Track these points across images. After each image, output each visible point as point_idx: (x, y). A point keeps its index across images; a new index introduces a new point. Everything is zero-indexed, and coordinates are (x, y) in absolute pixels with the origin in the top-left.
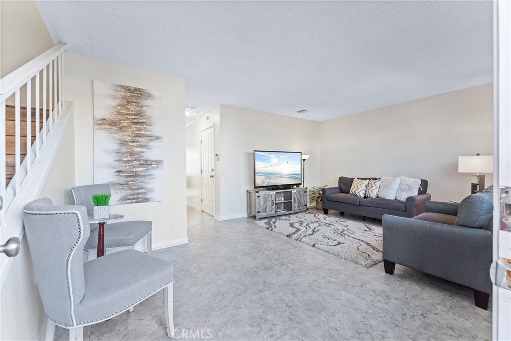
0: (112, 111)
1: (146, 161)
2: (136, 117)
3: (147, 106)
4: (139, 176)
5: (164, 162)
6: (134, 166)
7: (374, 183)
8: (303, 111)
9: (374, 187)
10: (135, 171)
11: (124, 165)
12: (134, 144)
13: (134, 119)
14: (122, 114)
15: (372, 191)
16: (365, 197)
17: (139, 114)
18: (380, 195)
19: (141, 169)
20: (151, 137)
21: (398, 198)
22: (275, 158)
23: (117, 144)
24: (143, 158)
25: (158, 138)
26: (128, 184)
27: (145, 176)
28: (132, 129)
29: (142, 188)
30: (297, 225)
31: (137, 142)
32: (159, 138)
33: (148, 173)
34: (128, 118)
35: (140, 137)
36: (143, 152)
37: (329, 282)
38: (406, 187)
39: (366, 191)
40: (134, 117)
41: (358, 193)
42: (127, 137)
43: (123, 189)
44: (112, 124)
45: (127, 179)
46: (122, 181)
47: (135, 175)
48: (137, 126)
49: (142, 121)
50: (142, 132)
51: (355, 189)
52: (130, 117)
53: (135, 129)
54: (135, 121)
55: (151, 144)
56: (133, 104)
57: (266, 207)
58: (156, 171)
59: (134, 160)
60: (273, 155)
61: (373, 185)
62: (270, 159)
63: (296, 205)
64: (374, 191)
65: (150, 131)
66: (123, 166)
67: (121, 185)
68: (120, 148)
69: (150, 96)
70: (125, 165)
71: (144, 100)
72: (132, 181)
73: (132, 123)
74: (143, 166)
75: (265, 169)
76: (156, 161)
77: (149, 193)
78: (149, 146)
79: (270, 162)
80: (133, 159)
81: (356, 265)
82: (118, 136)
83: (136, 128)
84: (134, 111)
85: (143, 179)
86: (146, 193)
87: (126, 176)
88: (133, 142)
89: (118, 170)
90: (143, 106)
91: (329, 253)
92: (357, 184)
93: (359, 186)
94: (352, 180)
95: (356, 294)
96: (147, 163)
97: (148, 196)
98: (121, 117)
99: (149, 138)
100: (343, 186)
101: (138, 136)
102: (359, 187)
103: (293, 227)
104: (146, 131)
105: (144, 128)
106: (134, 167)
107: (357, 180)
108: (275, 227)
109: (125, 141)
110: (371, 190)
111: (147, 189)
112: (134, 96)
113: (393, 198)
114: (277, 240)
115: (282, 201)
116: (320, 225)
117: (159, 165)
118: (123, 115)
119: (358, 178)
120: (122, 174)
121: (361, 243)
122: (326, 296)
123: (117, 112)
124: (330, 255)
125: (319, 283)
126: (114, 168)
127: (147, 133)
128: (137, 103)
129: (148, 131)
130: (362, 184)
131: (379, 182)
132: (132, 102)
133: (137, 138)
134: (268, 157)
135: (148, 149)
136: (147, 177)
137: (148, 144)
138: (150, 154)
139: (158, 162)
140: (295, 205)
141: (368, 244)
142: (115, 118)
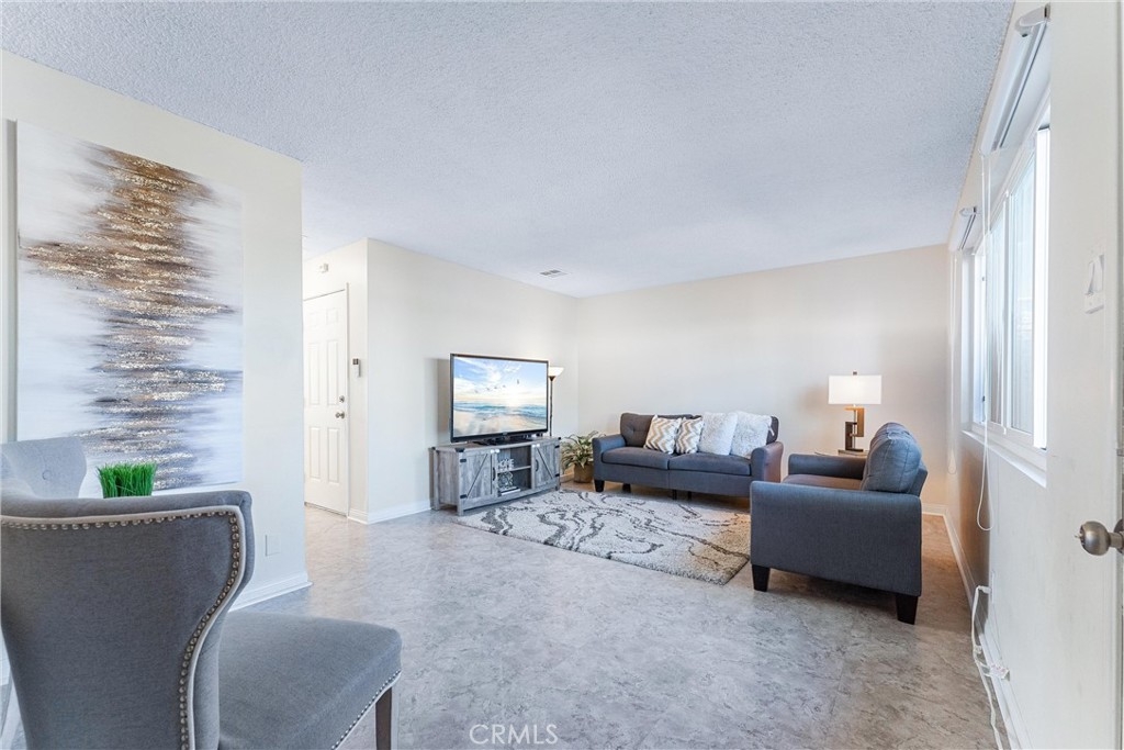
0: (83, 224)
1: (191, 372)
2: (160, 248)
3: (195, 221)
4: (168, 414)
5: (244, 375)
6: (154, 387)
7: (692, 425)
8: (555, 272)
9: (693, 434)
10: (159, 401)
11: (122, 382)
12: (154, 323)
13: (156, 252)
14: (120, 235)
15: (688, 440)
16: (676, 453)
17: (173, 241)
18: (704, 448)
19: (175, 395)
20: (207, 306)
21: (736, 452)
22: (495, 372)
23: (100, 320)
24: (182, 365)
25: (227, 311)
26: (134, 437)
27: (188, 414)
28: (150, 282)
29: (178, 448)
30: (555, 518)
31: (164, 317)
32: (232, 311)
33: (196, 406)
34: (135, 248)
35: (175, 305)
36: (183, 348)
37: (672, 623)
38: (749, 431)
39: (676, 441)
40: (155, 246)
41: (663, 445)
42: (132, 303)
43: (119, 451)
44: (82, 259)
45: (131, 424)
46: (116, 426)
47: (158, 412)
48: (166, 274)
49: (181, 259)
50: (179, 292)
51: (656, 438)
52: (144, 247)
53: (157, 282)
54: (160, 258)
55: (208, 326)
56: (153, 209)
57: (480, 483)
58: (223, 400)
59: (156, 370)
60: (491, 366)
61: (690, 429)
62: (486, 374)
63: (540, 476)
64: (692, 440)
65: (206, 291)
66: (118, 387)
67: (113, 440)
68: (109, 332)
69: (204, 193)
70: (126, 381)
71: (186, 204)
72: (148, 429)
73: (150, 263)
74: (183, 386)
75: (476, 396)
76: (221, 374)
77: (199, 461)
78: (202, 332)
79: (485, 380)
80: (151, 366)
81: (702, 584)
82: (101, 298)
83: (159, 278)
84: (156, 230)
85: (181, 423)
86: (191, 461)
87: (127, 414)
88: (151, 318)
89: (105, 396)
90: (185, 220)
91: (644, 567)
92: (659, 427)
93: (663, 431)
94: (648, 420)
95: (728, 636)
96: (194, 379)
97: (195, 470)
98: (112, 242)
99: (202, 310)
100: (630, 433)
101: (167, 301)
102: (665, 433)
103: (549, 523)
104: (192, 289)
105: (188, 281)
106: (155, 389)
107: (659, 419)
108: (511, 527)
109: (126, 313)
110: (686, 438)
111: (193, 451)
112: (156, 188)
113: (727, 453)
114: (527, 554)
115: (511, 469)
116: (600, 515)
117: (228, 385)
118: (119, 237)
119: (659, 417)
120: (115, 410)
121: (691, 540)
122: (679, 650)
123: (101, 226)
124: (648, 571)
125: (655, 628)
126: (88, 391)
127: (195, 294)
128: (167, 209)
129: (199, 290)
130: (669, 427)
131: (701, 423)
132: (148, 204)
133: (165, 308)
134: (482, 369)
135: (197, 339)
136: (195, 418)
137: (201, 327)
138: (204, 353)
139: (230, 377)
140: (537, 477)
141: (704, 542)
142: (92, 243)
